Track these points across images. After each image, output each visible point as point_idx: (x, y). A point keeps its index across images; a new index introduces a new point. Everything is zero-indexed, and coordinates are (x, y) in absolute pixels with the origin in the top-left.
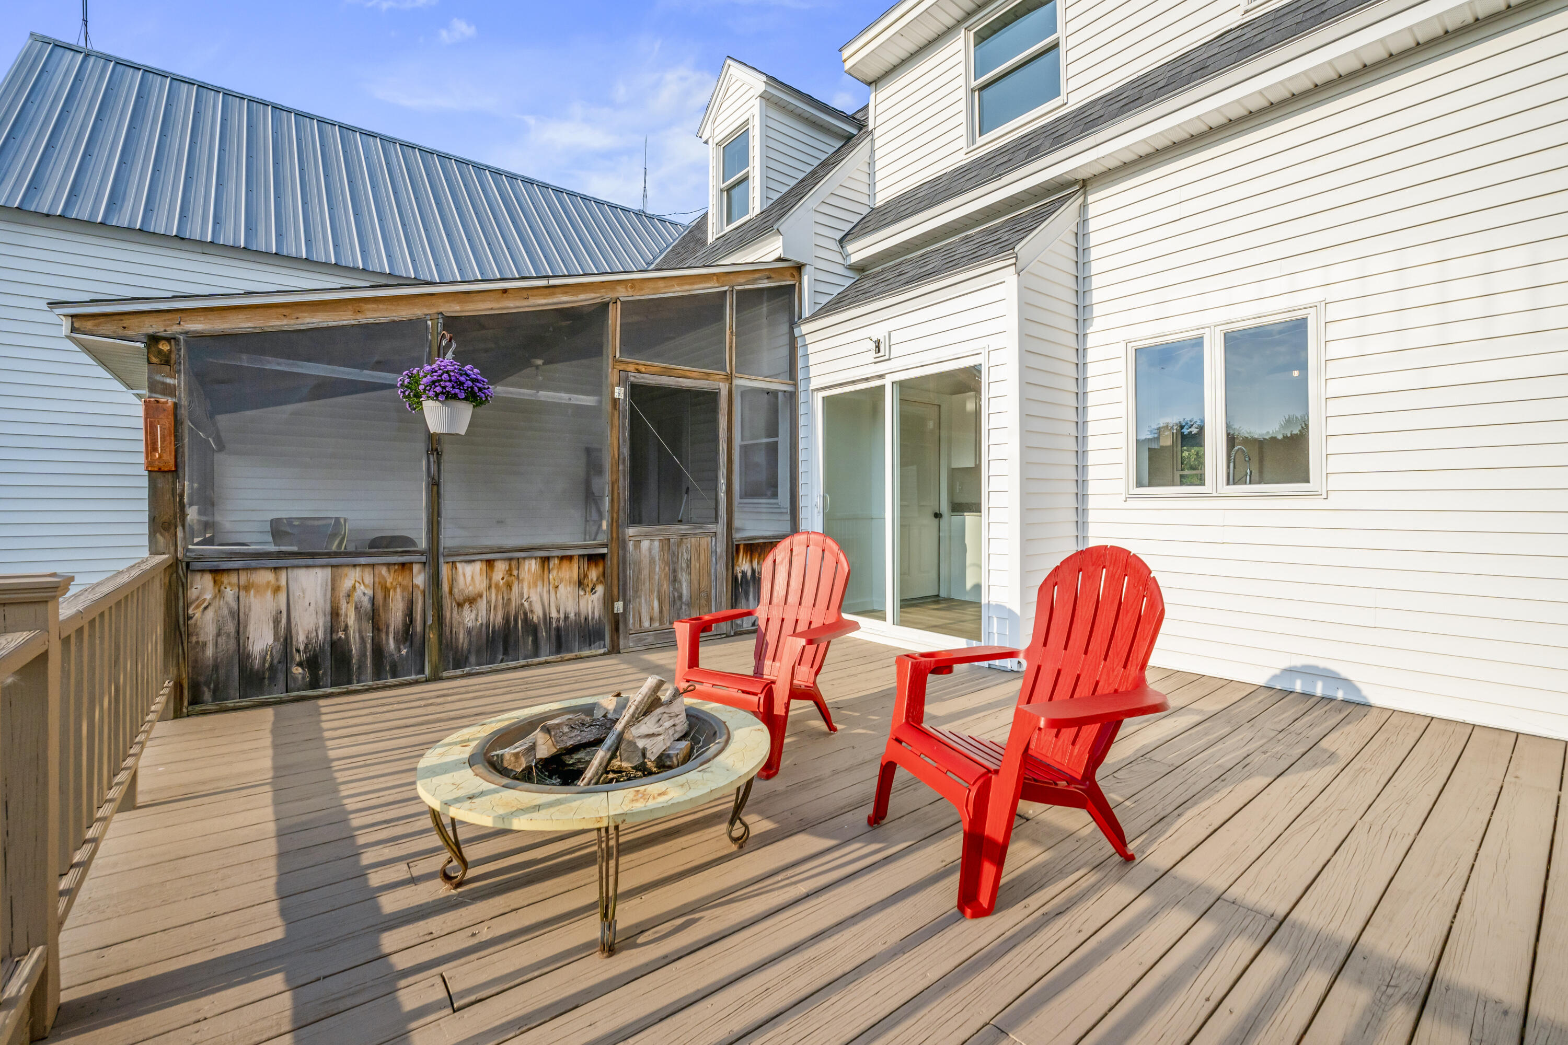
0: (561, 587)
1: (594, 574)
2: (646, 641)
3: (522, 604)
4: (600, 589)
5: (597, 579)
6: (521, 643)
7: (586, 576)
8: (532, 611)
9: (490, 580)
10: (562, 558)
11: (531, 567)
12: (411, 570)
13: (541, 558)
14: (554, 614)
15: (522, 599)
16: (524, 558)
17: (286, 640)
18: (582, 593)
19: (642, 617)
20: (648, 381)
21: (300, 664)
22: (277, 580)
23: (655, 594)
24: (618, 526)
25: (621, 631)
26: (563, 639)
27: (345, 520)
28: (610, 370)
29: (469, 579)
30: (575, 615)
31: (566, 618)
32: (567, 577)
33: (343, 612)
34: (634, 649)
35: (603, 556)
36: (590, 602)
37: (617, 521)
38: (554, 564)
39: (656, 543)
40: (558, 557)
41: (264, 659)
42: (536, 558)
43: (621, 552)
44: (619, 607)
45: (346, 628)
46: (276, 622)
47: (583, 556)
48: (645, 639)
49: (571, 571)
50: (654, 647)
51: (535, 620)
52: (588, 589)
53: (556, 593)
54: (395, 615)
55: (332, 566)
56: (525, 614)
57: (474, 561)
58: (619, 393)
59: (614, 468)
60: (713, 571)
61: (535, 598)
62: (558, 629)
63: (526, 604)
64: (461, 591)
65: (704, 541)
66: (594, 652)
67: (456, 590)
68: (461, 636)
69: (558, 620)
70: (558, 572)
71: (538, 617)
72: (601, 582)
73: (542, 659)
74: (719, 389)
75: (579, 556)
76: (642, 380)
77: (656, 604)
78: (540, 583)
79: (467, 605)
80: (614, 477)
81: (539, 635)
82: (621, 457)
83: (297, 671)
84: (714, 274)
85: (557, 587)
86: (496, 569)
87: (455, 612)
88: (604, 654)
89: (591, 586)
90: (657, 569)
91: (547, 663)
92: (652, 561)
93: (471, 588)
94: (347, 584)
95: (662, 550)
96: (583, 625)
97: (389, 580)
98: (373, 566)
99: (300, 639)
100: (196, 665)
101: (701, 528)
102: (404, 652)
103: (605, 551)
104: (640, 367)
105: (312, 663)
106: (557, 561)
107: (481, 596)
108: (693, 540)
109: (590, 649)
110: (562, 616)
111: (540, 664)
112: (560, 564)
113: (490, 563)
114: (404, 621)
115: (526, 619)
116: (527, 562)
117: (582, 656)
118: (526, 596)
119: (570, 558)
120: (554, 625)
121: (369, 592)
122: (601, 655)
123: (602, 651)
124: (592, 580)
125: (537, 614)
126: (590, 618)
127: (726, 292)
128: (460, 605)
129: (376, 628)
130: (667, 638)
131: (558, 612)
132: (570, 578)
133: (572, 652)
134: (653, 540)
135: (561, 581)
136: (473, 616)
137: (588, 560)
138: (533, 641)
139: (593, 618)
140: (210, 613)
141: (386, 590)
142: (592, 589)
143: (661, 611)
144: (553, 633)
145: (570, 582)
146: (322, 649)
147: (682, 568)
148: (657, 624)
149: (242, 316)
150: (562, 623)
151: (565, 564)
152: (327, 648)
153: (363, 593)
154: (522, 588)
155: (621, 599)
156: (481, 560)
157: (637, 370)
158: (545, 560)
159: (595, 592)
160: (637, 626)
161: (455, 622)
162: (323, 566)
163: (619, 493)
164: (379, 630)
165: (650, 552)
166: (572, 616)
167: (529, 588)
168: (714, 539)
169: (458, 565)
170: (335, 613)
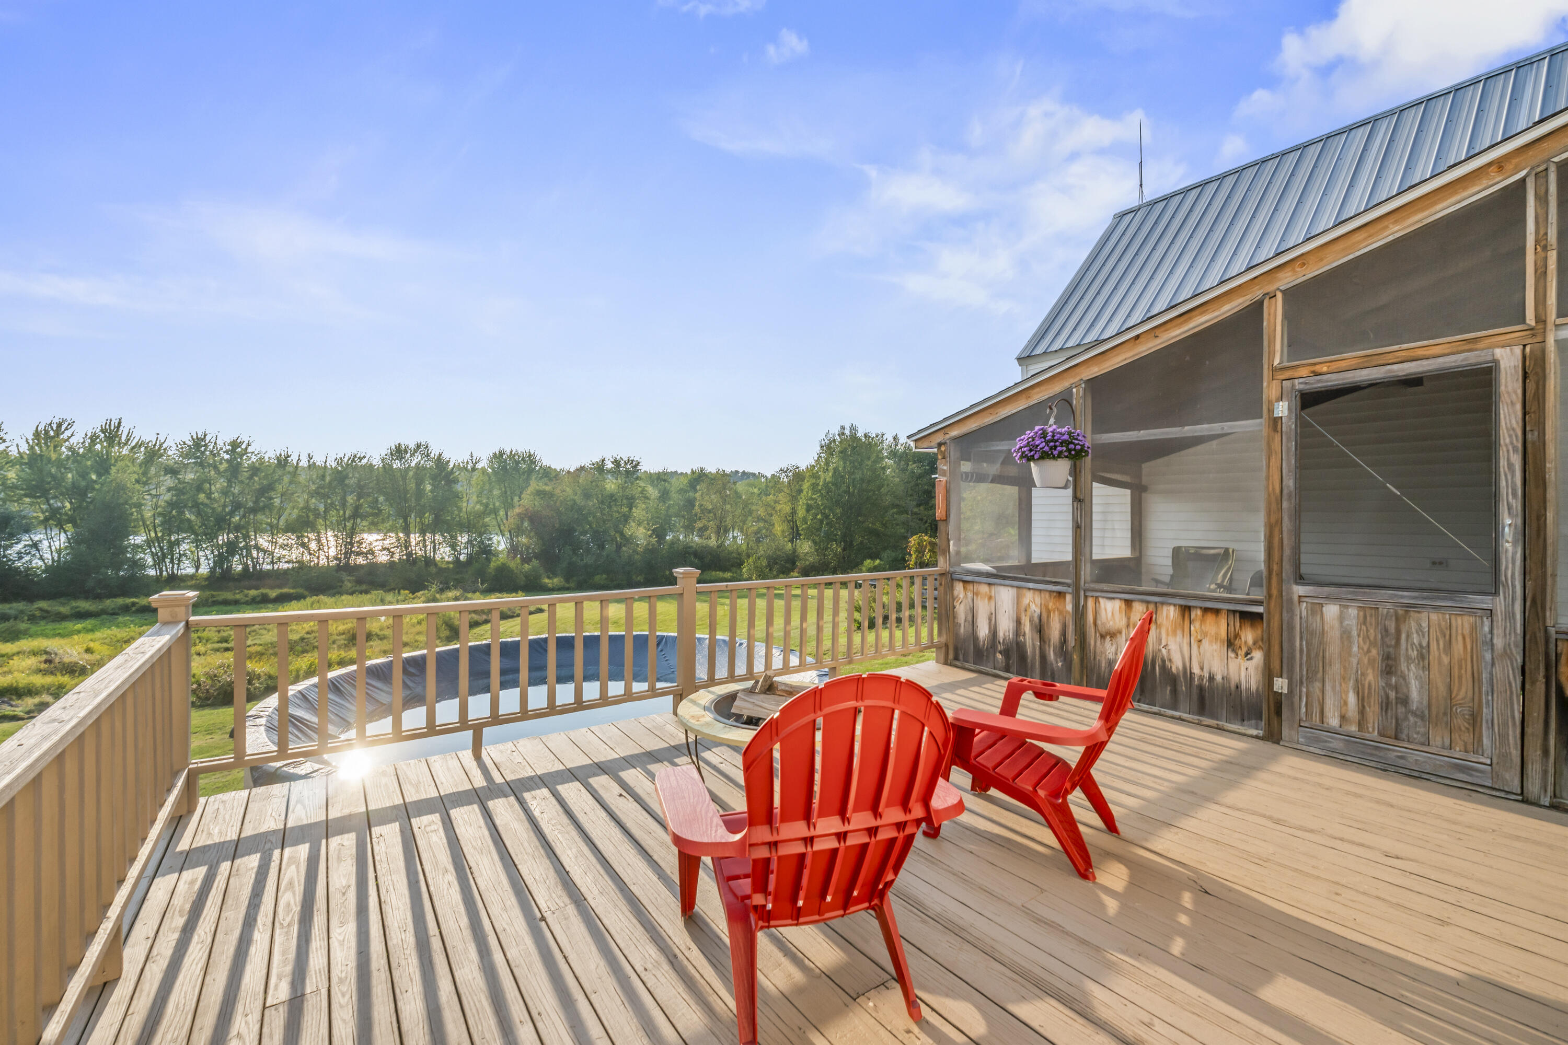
0: (1205, 643)
1: (1248, 636)
2: (1328, 744)
3: (1160, 650)
4: (1258, 655)
5: (1255, 643)
6: (1158, 689)
7: (1237, 636)
8: (1170, 660)
9: (1129, 619)
10: (1206, 610)
11: (1169, 613)
12: (1065, 598)
13: (1181, 606)
14: (1196, 670)
15: (1160, 644)
16: (1163, 603)
17: (994, 633)
18: (1232, 655)
19: (1327, 709)
20: (1330, 384)
21: (1000, 652)
22: (990, 591)
23: (1351, 683)
24: (1281, 581)
25: (1284, 716)
26: (1207, 702)
27: (1233, 551)
28: (1265, 384)
29: (1110, 615)
30: (1223, 678)
31: (1212, 678)
32: (1213, 633)
33: (1023, 621)
34: (1304, 748)
35: (1260, 616)
36: (1243, 669)
37: (1280, 574)
38: (1196, 615)
39: (1353, 612)
40: (1201, 608)
41: (984, 642)
42: (1175, 605)
43: (1285, 614)
44: (1281, 685)
45: (1024, 635)
46: (990, 620)
47: (1234, 612)
48: (1326, 741)
49: (1219, 627)
50: (1341, 757)
51: (1174, 670)
52: (1242, 653)
53: (1199, 647)
54: (1054, 633)
55: (1018, 587)
56: (1163, 661)
57: (1113, 598)
58: (1282, 409)
59: (1274, 506)
60: (1485, 676)
61: (1173, 647)
62: (1201, 688)
63: (1164, 651)
64: (1103, 624)
65: (1463, 623)
66: (1242, 729)
67: (1099, 622)
68: (1103, 665)
69: (1201, 678)
70: (1201, 625)
71: (1177, 668)
72: (1260, 648)
73: (1177, 714)
74: (1496, 362)
75: (1228, 611)
76: (1319, 385)
77: (1352, 699)
78: (1179, 632)
79: (1108, 638)
80: (1273, 519)
81: (1179, 688)
82: (1285, 492)
83: (999, 656)
84: (1490, 164)
85: (1200, 641)
86: (1134, 609)
87: (1099, 642)
88: (1257, 737)
89: (1244, 649)
90: (1355, 649)
91: (1180, 719)
92: (1346, 635)
93: (1111, 623)
94: (1026, 601)
95: (1365, 623)
96: (1233, 693)
97: (1051, 605)
98: (1040, 591)
99: (1001, 635)
100: (957, 635)
101: (1451, 599)
102: (1060, 664)
103: (1260, 609)
104: (1318, 368)
105: (1006, 653)
106: (1199, 612)
107: (1120, 633)
108: (1434, 617)
109: (1242, 725)
110: (1207, 675)
111: (1173, 717)
112: (1203, 616)
113: (1128, 603)
114: (1060, 639)
115: (1163, 666)
116: (1165, 608)
117: (1226, 728)
118: (1163, 643)
119: (1217, 612)
120: (1196, 683)
121: (1038, 611)
122: (1252, 736)
123: (1254, 732)
124: (1246, 642)
125: (1177, 665)
126: (1243, 687)
127: (1523, 180)
128: (1103, 637)
129: (1042, 639)
130: (1371, 755)
131: (1202, 669)
132: (1217, 634)
133: (1217, 720)
134: (1347, 607)
135: (1205, 634)
136: (1113, 649)
137: (1240, 618)
138: (1171, 691)
139: (1248, 689)
140: (962, 605)
141: (1049, 612)
142: (1247, 654)
143: (1362, 711)
144: (1195, 691)
145: (1216, 639)
146: (1011, 644)
147: (1408, 658)
148: (1354, 728)
149: (972, 420)
150: (1205, 682)
151: (1210, 618)
152: (1015, 646)
153: (1035, 609)
154: (1160, 633)
155: (1285, 675)
156: (1121, 599)
157: (1313, 372)
158: (1186, 610)
159: (1251, 659)
160: (1316, 719)
161: (1098, 651)
162: (1012, 586)
163: (1282, 539)
164: (1044, 642)
165: (1341, 623)
166: (1219, 678)
167: (1168, 635)
168: (1487, 622)
169: (1101, 600)
170: (1018, 622)
